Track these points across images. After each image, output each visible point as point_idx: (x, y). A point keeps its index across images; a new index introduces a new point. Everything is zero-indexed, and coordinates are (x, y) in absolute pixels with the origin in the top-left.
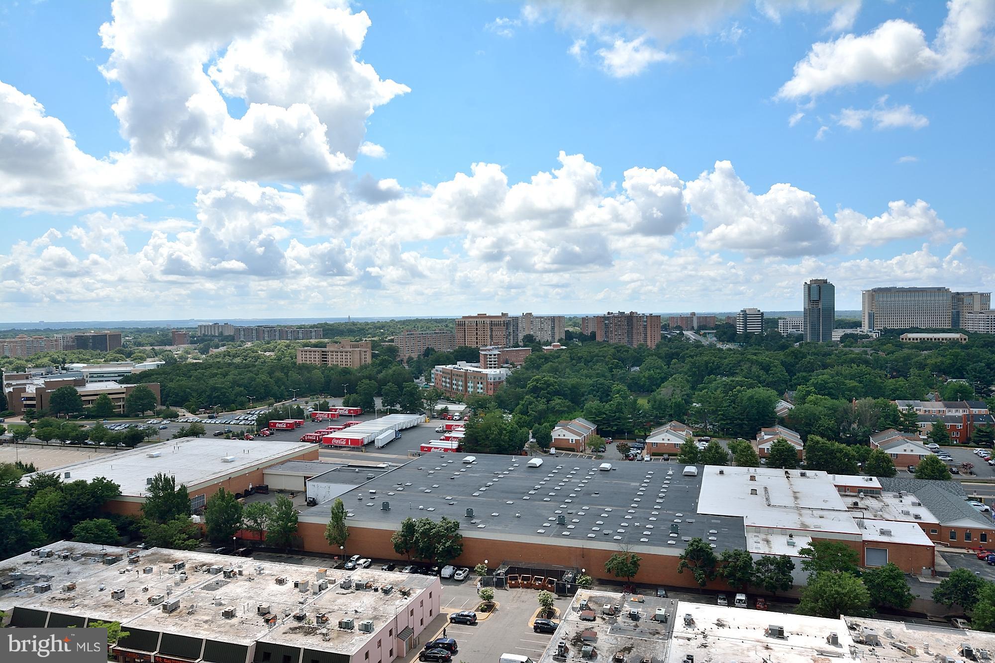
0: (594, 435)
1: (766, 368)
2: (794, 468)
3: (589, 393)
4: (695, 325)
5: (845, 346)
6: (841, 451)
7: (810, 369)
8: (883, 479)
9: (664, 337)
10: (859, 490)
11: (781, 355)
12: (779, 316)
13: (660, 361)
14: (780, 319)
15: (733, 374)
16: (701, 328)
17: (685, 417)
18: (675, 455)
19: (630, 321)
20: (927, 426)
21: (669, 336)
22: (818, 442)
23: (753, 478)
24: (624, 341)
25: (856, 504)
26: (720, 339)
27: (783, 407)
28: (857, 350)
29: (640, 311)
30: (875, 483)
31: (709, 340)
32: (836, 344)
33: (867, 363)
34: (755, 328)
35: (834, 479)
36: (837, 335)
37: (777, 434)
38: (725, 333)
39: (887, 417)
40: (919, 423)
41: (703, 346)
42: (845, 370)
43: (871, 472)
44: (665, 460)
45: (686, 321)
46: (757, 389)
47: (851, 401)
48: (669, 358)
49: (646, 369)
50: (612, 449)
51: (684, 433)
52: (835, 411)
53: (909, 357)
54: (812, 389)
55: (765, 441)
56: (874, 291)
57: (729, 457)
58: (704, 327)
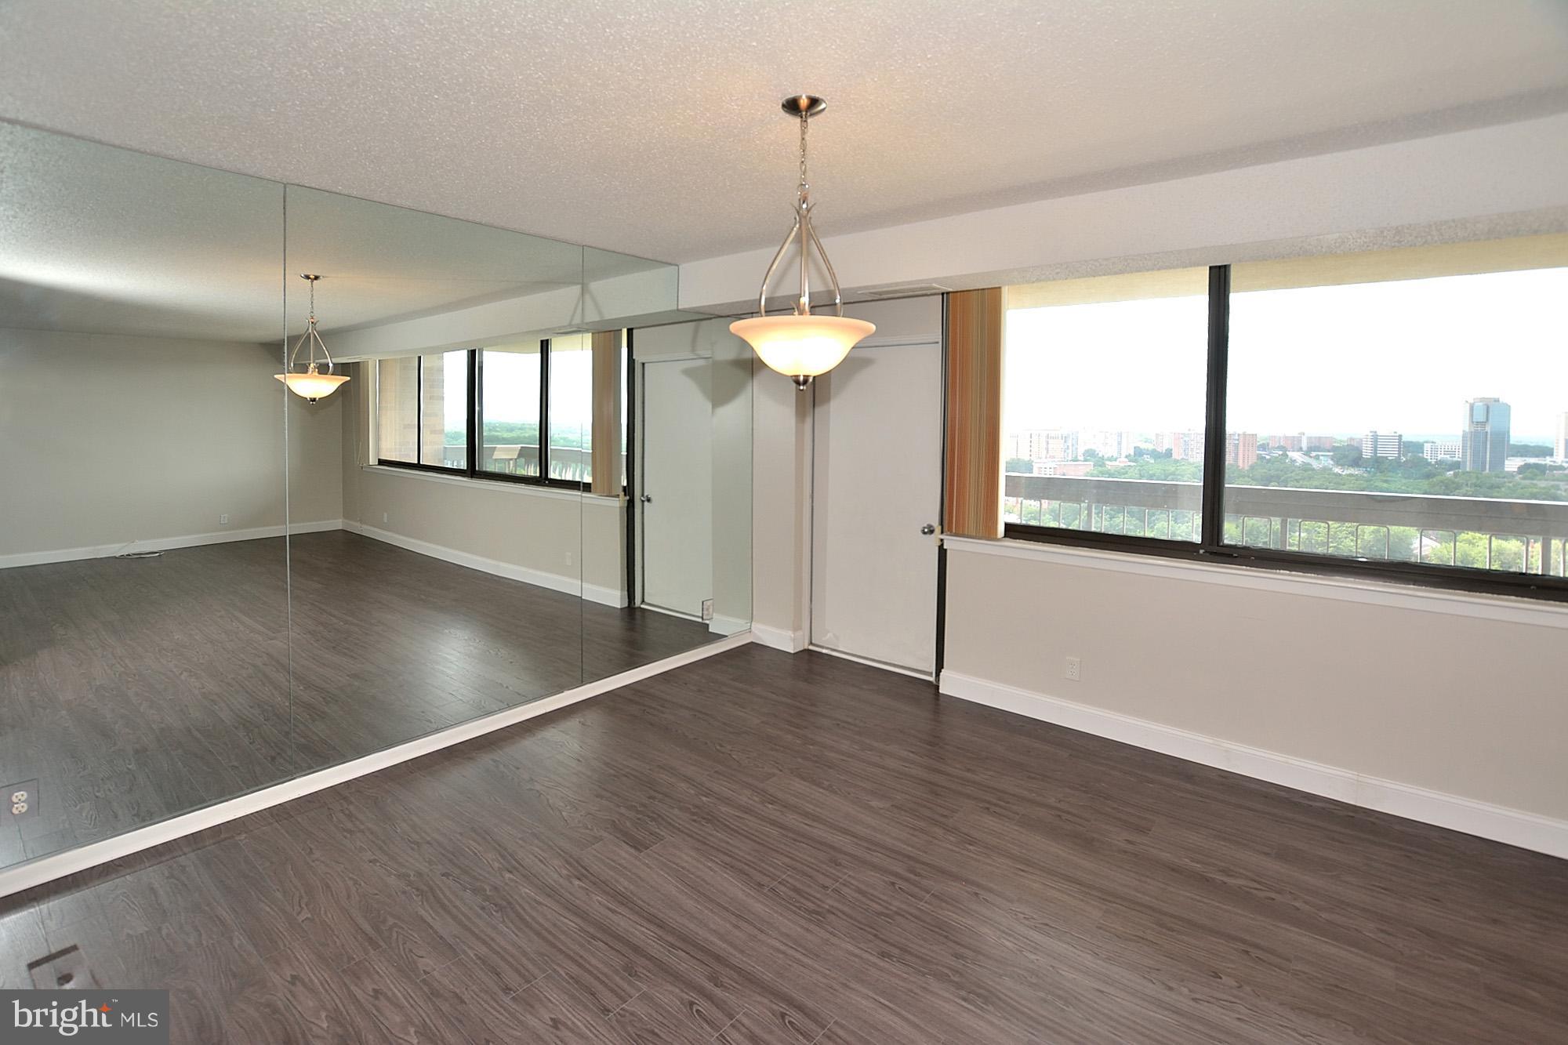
4: (1304, 446)
5: (1524, 478)
9: (1261, 458)
12: (1426, 439)
14: (1427, 442)
16: (1310, 449)
21: (1268, 457)
26: (1338, 463)
28: (1542, 484)
31: (1325, 461)
32: (1510, 474)
34: (1391, 453)
36: (1513, 464)
38: (1345, 456)
41: (1313, 469)
45: (1294, 441)
48: (1265, 481)
58: (1318, 449)
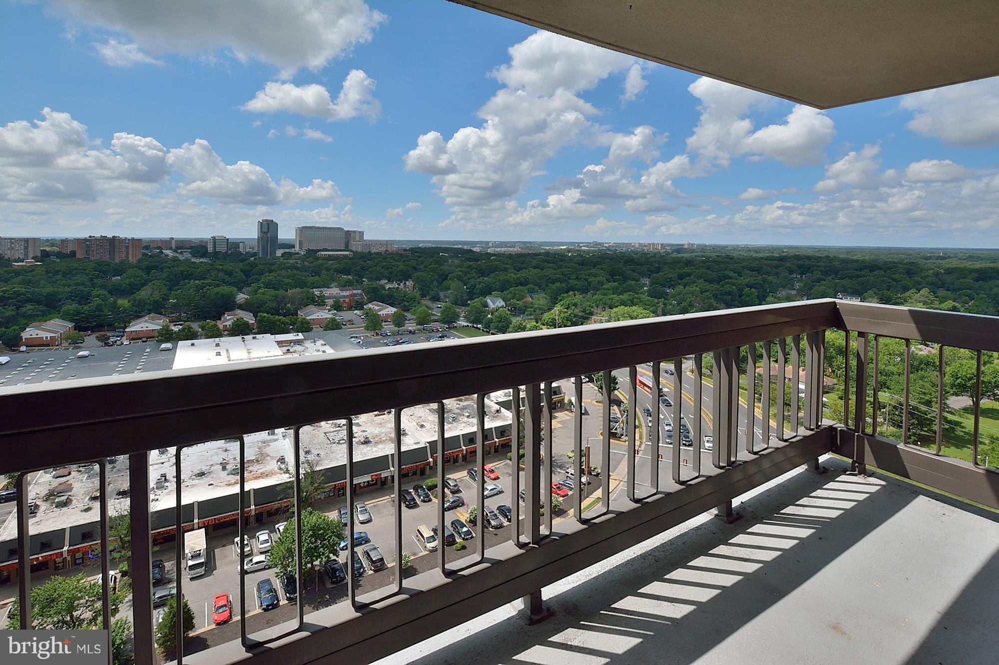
0: (73, 332)
1: (230, 274)
2: (248, 334)
3: (67, 299)
4: (174, 246)
5: (284, 259)
6: (279, 321)
7: (261, 273)
8: (305, 333)
9: (145, 255)
10: (291, 342)
11: (241, 265)
12: (240, 241)
13: (140, 272)
14: (241, 242)
15: (204, 279)
16: (177, 248)
17: (162, 310)
18: (154, 337)
19: (113, 242)
20: (330, 302)
21: (150, 254)
22: (265, 317)
23: (218, 345)
24: (106, 258)
25: (288, 350)
26: (194, 256)
27: (241, 297)
28: (292, 262)
29: (122, 236)
30: (300, 336)
31: (187, 255)
32: (278, 258)
33: (297, 268)
34: (222, 248)
35: (275, 337)
36: (279, 253)
37: (237, 315)
38: (198, 252)
39: (308, 299)
40: (326, 301)
41: (180, 260)
42: (284, 273)
43: (298, 331)
44: (143, 342)
45: (166, 243)
46: (222, 287)
47: (287, 291)
48: (148, 269)
49: (127, 278)
50: (91, 340)
51: (161, 321)
52: (277, 298)
53: (321, 265)
54: (262, 285)
55: (228, 320)
56: (302, 227)
57: (199, 334)
58: (181, 248)
